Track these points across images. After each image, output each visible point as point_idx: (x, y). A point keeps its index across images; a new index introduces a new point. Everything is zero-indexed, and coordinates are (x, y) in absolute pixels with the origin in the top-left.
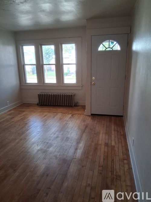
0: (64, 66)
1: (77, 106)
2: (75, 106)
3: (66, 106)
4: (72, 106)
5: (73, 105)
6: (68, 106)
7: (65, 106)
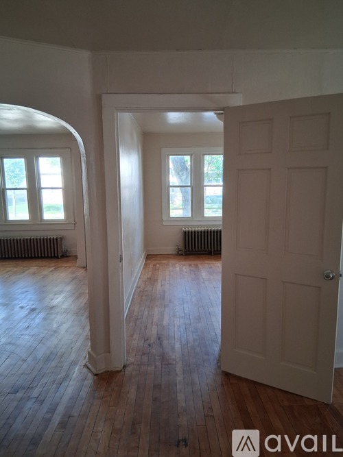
0: (43, 191)
1: (67, 257)
2: (62, 256)
3: (48, 257)
4: (57, 257)
5: (60, 255)
6: (51, 257)
7: (45, 257)
